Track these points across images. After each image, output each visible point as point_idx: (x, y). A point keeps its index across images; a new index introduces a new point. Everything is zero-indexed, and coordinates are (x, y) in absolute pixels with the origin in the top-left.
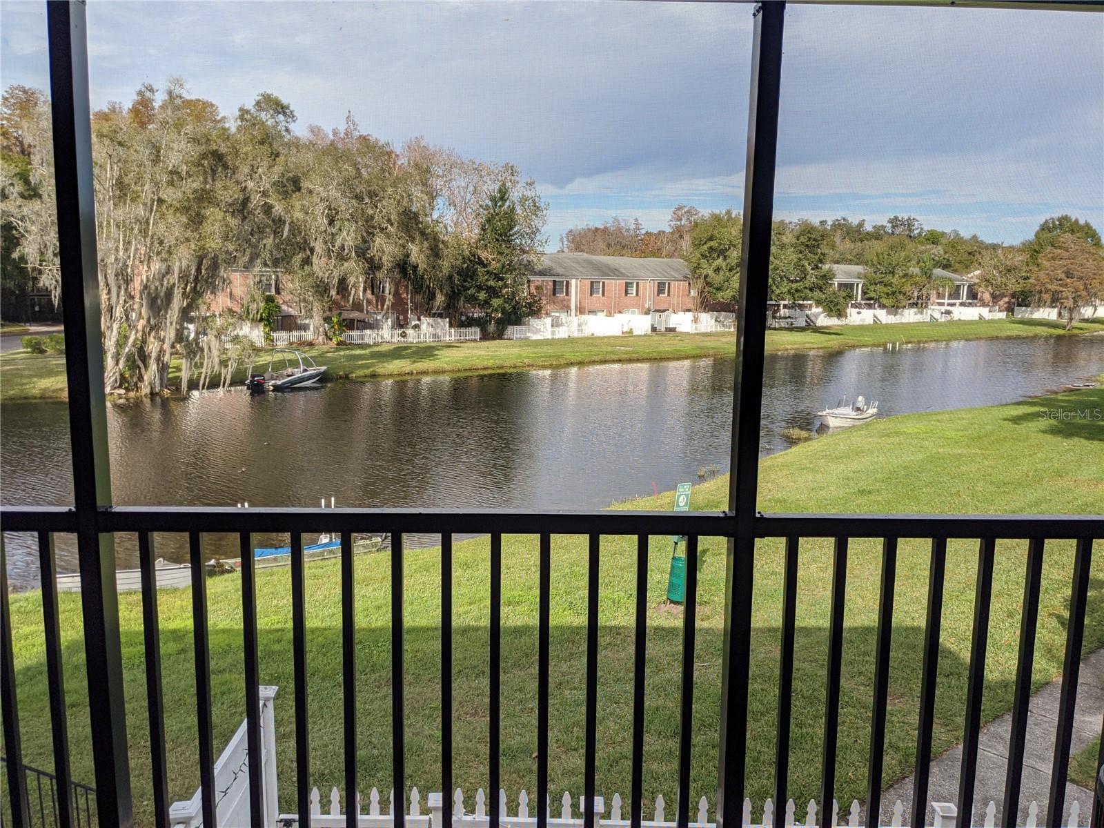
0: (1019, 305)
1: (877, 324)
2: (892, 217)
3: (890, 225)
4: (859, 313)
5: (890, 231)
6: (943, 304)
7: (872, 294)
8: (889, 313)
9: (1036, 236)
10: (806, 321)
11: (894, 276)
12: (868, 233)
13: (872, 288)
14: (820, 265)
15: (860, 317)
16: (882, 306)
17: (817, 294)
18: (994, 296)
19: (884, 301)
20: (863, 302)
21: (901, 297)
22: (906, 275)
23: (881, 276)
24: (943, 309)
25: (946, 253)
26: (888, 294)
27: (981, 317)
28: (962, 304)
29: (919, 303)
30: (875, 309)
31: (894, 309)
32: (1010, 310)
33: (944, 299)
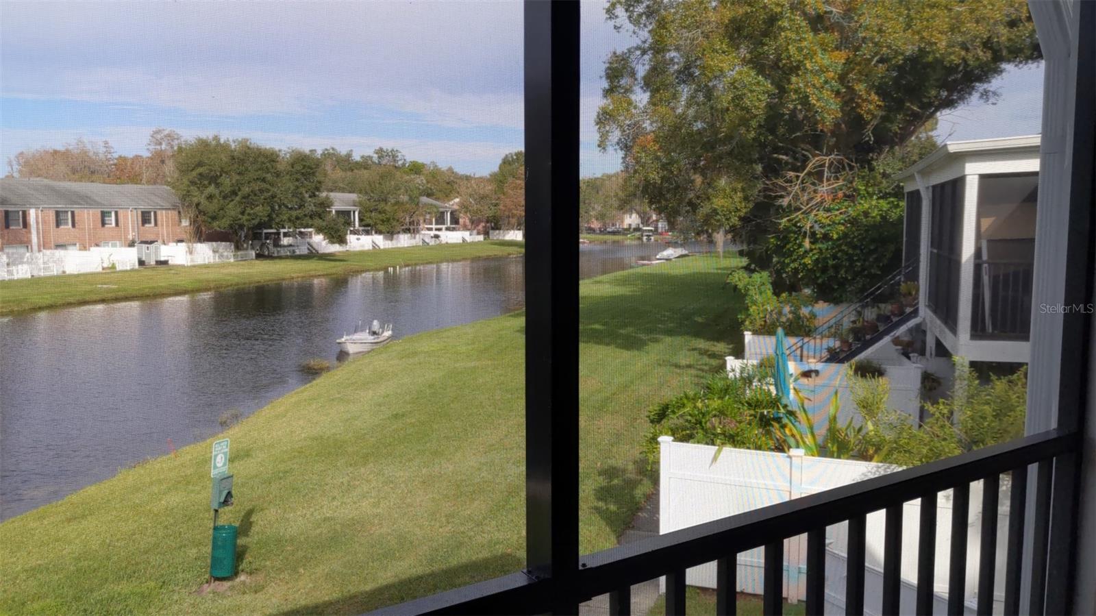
0: (493, 229)
1: (376, 252)
2: (377, 148)
3: (376, 156)
4: (358, 239)
5: (377, 161)
6: (430, 229)
7: (368, 221)
8: (386, 238)
9: (500, 168)
10: (308, 249)
11: (386, 204)
12: (357, 163)
13: (368, 214)
14: (317, 193)
15: (359, 242)
16: (379, 232)
17: (317, 221)
18: (472, 222)
19: (381, 227)
20: (361, 228)
21: (395, 223)
22: (397, 203)
23: (375, 204)
24: (432, 233)
25: (428, 182)
26: (383, 221)
27: (464, 240)
28: (448, 229)
29: (411, 229)
30: (372, 235)
31: (390, 234)
32: (486, 233)
33: (432, 224)
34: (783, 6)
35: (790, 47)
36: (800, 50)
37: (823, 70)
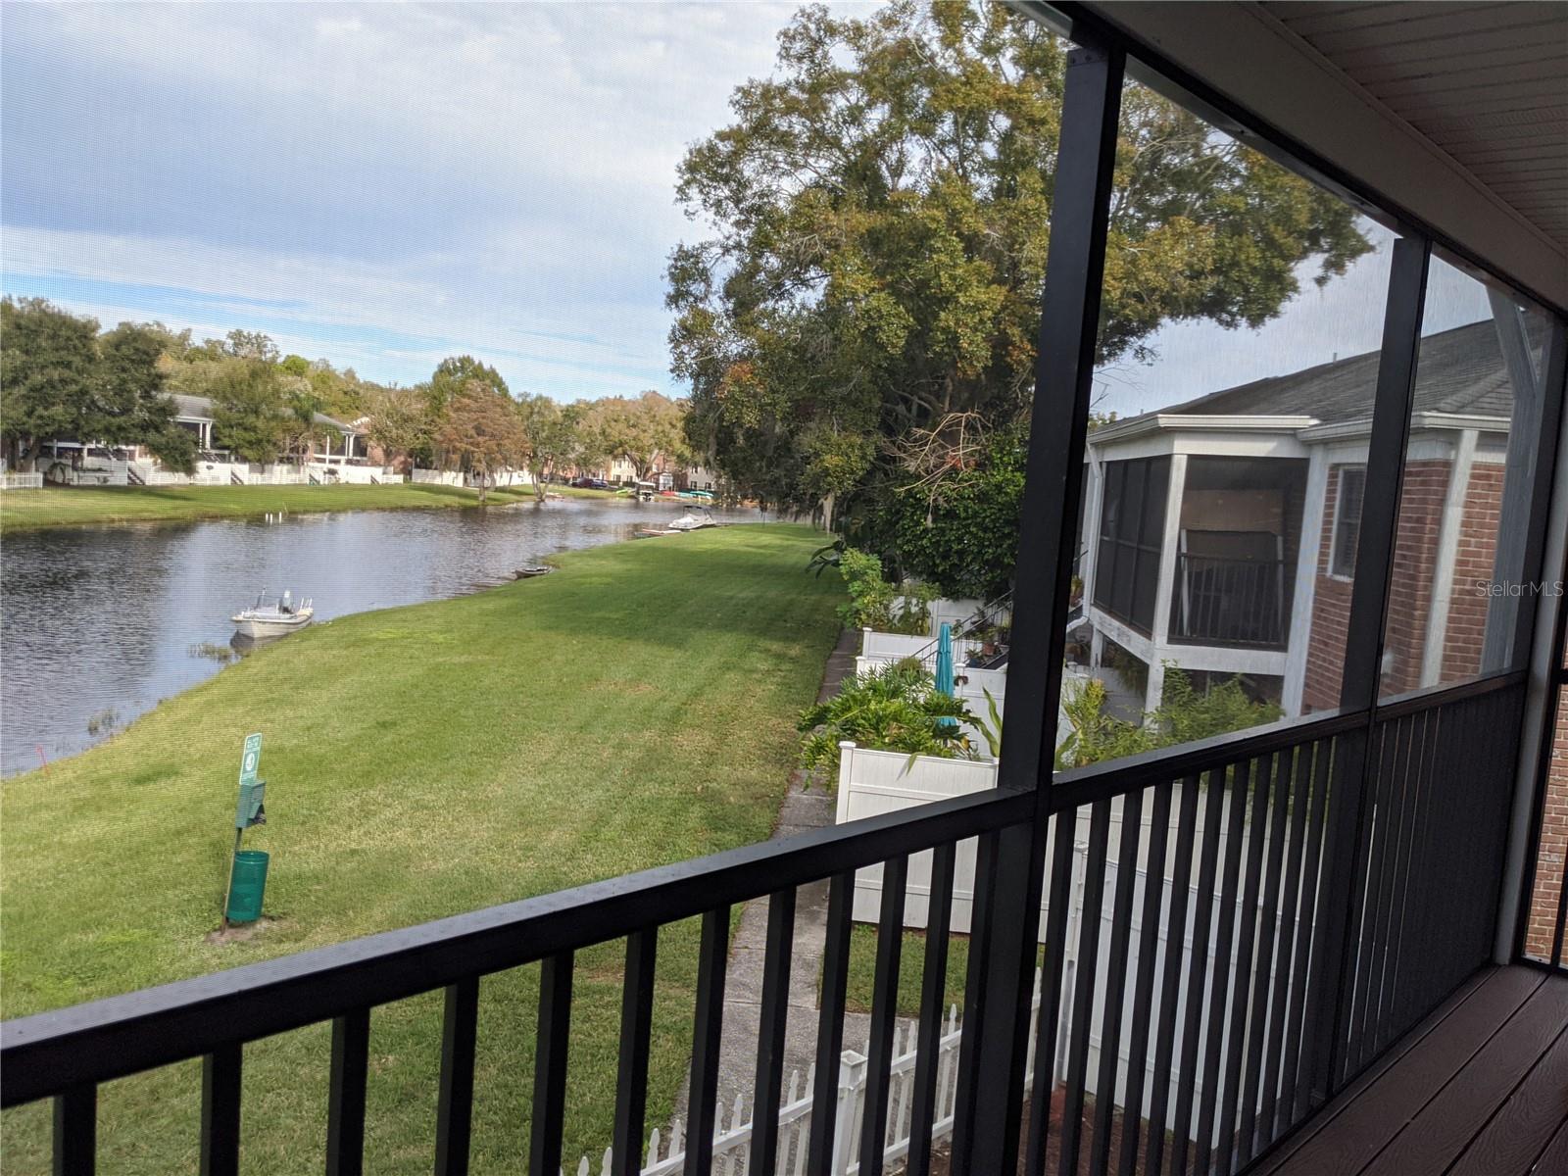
0: (418, 467)
1: (236, 486)
2: (233, 331)
3: (231, 342)
4: (209, 468)
5: (231, 350)
6: (323, 461)
7: (226, 441)
8: (251, 470)
9: (434, 378)
10: (129, 478)
11: (258, 417)
12: (198, 350)
13: (227, 431)
14: (153, 393)
15: (215, 473)
16: (244, 460)
17: (152, 436)
18: (388, 453)
19: (247, 452)
20: (214, 452)
21: (270, 448)
22: (275, 417)
23: (238, 415)
24: (327, 466)
25: (315, 389)
26: (250, 443)
27: (373, 480)
28: (349, 462)
29: (295, 457)
30: (229, 462)
31: (261, 463)
32: (407, 472)
33: (325, 453)
34: (938, 222)
35: (942, 273)
36: (953, 278)
37: (978, 307)
